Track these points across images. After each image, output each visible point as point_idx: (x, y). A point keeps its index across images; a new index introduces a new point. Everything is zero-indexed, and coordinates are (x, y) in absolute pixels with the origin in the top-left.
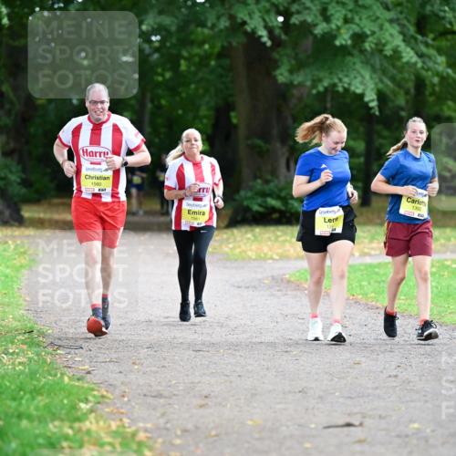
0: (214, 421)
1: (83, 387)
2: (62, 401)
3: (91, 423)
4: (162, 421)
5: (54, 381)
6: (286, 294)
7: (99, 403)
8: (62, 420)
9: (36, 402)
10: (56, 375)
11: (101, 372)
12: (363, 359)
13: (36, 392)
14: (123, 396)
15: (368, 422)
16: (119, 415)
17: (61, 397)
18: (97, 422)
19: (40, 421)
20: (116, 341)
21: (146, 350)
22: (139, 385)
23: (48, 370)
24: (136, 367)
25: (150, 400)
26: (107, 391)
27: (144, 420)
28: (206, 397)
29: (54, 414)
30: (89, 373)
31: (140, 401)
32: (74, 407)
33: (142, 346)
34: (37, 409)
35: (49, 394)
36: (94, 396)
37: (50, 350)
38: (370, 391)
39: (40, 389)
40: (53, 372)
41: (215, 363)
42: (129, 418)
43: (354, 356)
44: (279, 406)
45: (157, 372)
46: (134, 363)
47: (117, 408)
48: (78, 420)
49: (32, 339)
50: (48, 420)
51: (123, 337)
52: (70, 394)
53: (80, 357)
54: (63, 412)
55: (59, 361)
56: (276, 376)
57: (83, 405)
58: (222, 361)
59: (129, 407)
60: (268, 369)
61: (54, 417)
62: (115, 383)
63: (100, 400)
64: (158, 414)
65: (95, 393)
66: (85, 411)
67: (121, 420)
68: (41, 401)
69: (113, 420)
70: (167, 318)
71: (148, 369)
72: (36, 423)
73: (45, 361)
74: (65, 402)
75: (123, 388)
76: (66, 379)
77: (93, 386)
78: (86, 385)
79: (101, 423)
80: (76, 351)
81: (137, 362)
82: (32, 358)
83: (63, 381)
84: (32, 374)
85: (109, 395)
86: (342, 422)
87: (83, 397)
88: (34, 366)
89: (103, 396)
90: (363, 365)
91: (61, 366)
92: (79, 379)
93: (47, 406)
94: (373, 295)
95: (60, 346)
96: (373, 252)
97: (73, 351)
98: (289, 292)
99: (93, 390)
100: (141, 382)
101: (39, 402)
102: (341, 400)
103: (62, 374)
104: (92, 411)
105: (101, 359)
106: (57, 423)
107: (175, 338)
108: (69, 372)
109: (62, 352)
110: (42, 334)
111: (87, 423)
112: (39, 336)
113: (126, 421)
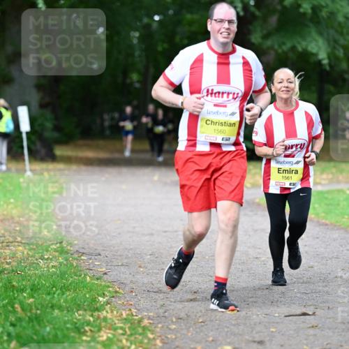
0: (201, 311)
1: (101, 285)
2: (85, 295)
3: (107, 312)
4: (161, 311)
5: (79, 280)
6: (256, 214)
7: (113, 297)
8: (85, 310)
9: (65, 296)
10: (80, 276)
11: (114, 273)
12: (316, 264)
13: (65, 289)
14: (132, 292)
15: (319, 312)
16: (128, 306)
17: (84, 292)
18: (112, 312)
19: (68, 311)
20: (126, 249)
21: (149, 257)
22: (143, 283)
23: (74, 272)
24: (142, 269)
25: (152, 294)
26: (119, 288)
27: (148, 310)
28: (195, 292)
29: (79, 305)
30: (106, 274)
31: (144, 295)
32: (94, 300)
33: (145, 254)
34: (66, 301)
35: (75, 290)
36: (110, 292)
37: (76, 256)
38: (321, 288)
39: (68, 287)
40: (78, 274)
41: (202, 267)
42: (136, 309)
43: (308, 261)
44: (250, 300)
45: (158, 274)
46: (140, 267)
47: (128, 301)
48: (97, 309)
49: (63, 247)
50: (75, 310)
51: (131, 247)
52: (91, 290)
53: (99, 262)
54: (86, 304)
55: (83, 265)
56: (249, 276)
57: (101, 299)
58: (207, 265)
59: (136, 300)
60: (242, 271)
61: (79, 307)
62: (125, 282)
63: (114, 294)
64: (159, 306)
65: (111, 289)
66: (102, 303)
67: (130, 310)
68: (69, 295)
69: (124, 310)
70: (165, 232)
71: (151, 271)
72: (65, 312)
73: (73, 265)
74: (88, 296)
75: (131, 285)
76: (88, 278)
77: (109, 284)
78: (103, 283)
79: (115, 312)
80: (96, 257)
81: (143, 265)
82: (63, 262)
83: (86, 281)
84: (62, 275)
85: (121, 291)
86: (299, 312)
87: (100, 292)
88: (63, 269)
89: (116, 292)
90: (316, 268)
91: (85, 268)
92: (98, 279)
93: (73, 299)
94: (323, 215)
95: (83, 253)
96: (323, 182)
97: (93, 258)
98: (259, 213)
99: (109, 287)
100: (145, 280)
101: (67, 296)
102: (298, 295)
103: (85, 275)
104: (108, 303)
105: (115, 263)
106: (81, 312)
107: (171, 247)
108: (91, 274)
109: (85, 258)
110: (70, 244)
111: (104, 312)
112: (67, 245)
113: (133, 310)
